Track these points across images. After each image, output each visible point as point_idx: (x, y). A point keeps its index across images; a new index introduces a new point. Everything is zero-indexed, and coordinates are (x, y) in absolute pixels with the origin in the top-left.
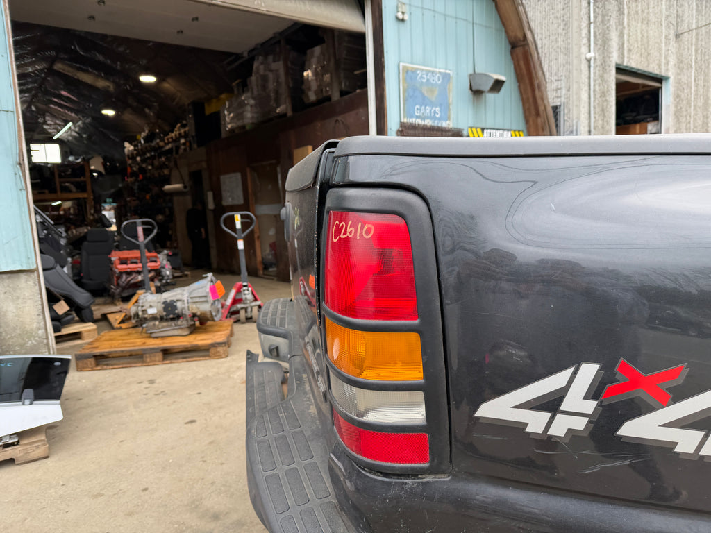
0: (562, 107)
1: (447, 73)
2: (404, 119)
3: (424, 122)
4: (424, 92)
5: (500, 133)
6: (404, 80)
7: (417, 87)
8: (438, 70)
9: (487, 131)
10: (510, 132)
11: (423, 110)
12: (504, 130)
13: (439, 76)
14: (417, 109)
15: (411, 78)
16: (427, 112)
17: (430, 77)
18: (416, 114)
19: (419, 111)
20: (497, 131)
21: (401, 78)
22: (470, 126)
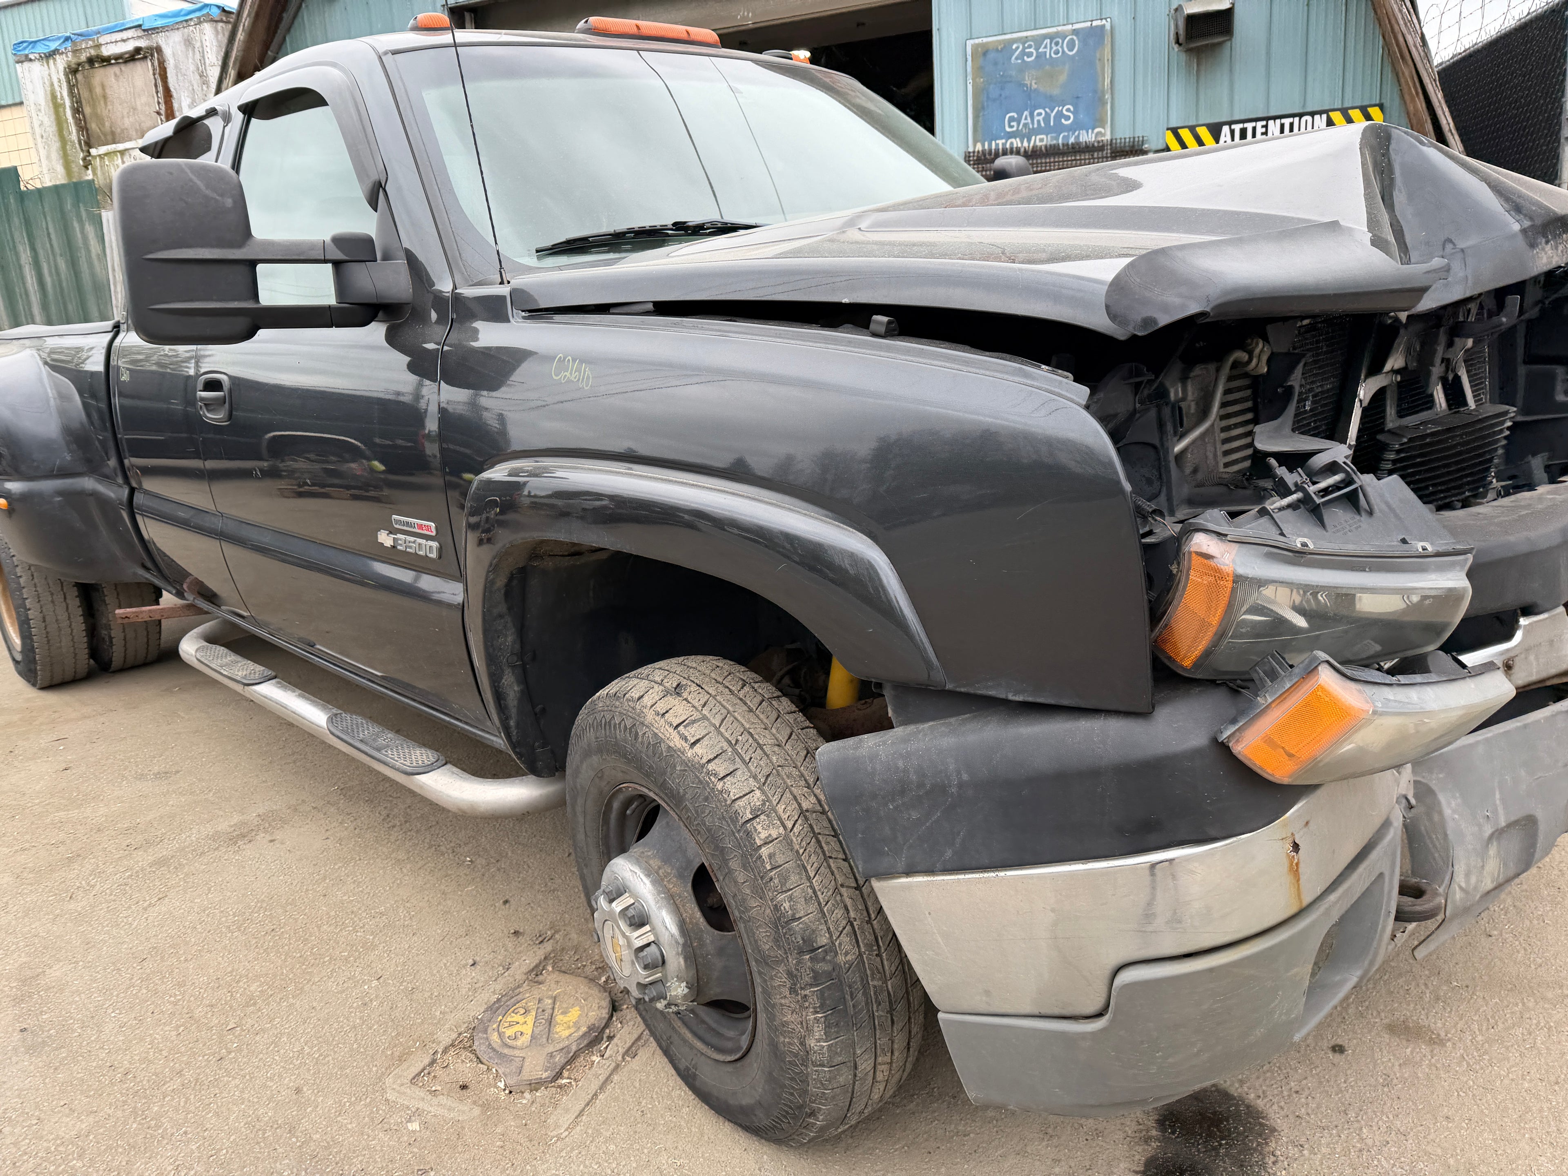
1: (1097, 27)
2: (975, 146)
3: (1029, 141)
4: (1028, 83)
5: (1282, 126)
6: (979, 70)
7: (1011, 77)
8: (1069, 27)
9: (1233, 127)
10: (1324, 116)
11: (1026, 119)
12: (1301, 115)
13: (1072, 39)
14: (1012, 119)
15: (996, 64)
16: (1039, 121)
17: (1047, 49)
18: (1008, 129)
19: (1014, 124)
20: (1271, 122)
21: (969, 69)
22: (1173, 124)
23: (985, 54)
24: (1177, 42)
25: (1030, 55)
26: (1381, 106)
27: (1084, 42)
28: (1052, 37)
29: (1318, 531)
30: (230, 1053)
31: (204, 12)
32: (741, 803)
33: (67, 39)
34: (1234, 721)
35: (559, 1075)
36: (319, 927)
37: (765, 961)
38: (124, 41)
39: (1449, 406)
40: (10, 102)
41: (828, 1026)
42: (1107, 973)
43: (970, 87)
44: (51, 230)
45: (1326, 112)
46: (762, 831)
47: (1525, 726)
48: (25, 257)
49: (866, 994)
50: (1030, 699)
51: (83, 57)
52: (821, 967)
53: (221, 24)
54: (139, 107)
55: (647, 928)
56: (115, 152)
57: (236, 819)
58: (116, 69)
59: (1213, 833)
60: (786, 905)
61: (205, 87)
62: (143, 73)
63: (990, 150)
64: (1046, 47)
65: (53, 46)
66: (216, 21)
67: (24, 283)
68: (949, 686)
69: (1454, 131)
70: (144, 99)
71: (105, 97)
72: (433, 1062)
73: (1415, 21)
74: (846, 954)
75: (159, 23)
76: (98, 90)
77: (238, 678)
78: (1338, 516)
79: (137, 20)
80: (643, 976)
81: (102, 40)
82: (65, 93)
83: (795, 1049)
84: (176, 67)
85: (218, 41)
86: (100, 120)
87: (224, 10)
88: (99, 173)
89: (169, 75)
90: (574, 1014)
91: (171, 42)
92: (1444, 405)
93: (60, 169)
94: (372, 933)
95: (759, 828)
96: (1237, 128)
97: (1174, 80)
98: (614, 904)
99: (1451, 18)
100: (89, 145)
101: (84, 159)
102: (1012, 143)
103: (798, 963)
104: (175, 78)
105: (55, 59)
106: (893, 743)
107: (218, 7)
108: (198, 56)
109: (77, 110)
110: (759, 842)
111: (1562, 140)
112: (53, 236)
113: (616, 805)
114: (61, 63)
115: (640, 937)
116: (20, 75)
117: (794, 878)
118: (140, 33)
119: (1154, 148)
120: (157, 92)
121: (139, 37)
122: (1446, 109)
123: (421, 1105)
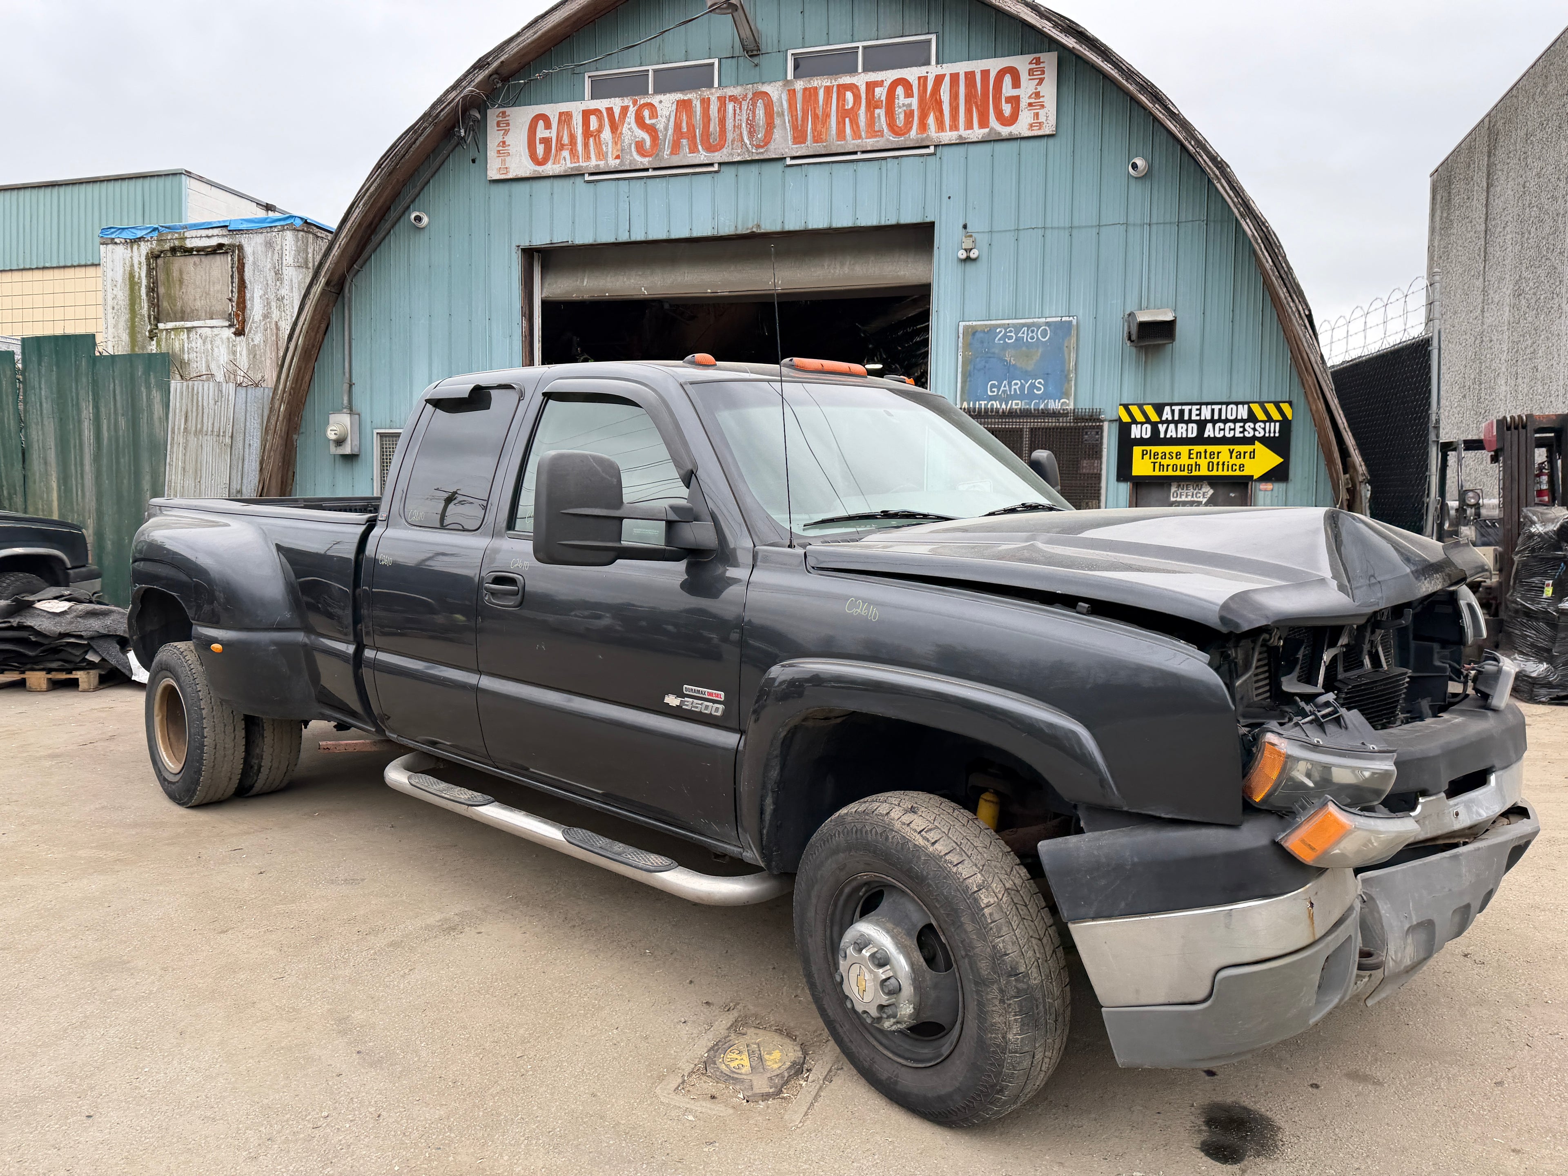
0: (1435, 343)
1: (1066, 322)
2: (962, 404)
3: (1007, 405)
4: (1008, 360)
5: (1213, 410)
6: (967, 346)
7: (994, 353)
8: (1043, 320)
9: (1173, 408)
10: (1246, 406)
11: (1005, 386)
12: (1228, 404)
13: (1045, 329)
14: (993, 386)
15: (982, 342)
16: (1015, 389)
17: (1024, 334)
18: (990, 394)
19: (995, 390)
20: (1204, 407)
21: (960, 344)
22: (1125, 402)
23: (974, 334)
24: (1130, 339)
25: (1010, 338)
26: (1290, 403)
27: (1054, 333)
28: (1029, 326)
29: (1323, 735)
30: (527, 1071)
31: (289, 222)
32: (970, 880)
33: (155, 229)
34: (1284, 831)
35: (781, 1091)
36: (551, 994)
37: (981, 983)
38: (208, 237)
39: (1373, 667)
40: (55, 265)
41: (1023, 1025)
42: (1212, 972)
43: (960, 358)
44: (118, 392)
45: (1248, 403)
46: (985, 899)
47: (1425, 864)
48: (87, 412)
49: (1044, 1006)
50: (1176, 817)
51: (167, 246)
52: (1021, 986)
53: (302, 233)
54: (211, 293)
55: (888, 967)
56: (182, 329)
57: (438, 916)
58: (196, 259)
59: (1273, 891)
60: (1001, 945)
61: (278, 283)
62: (221, 266)
63: (975, 408)
64: (1023, 333)
65: (140, 234)
66: (298, 231)
67: (80, 435)
68: (1125, 809)
69: (1348, 429)
70: (218, 287)
71: (181, 282)
72: (684, 1082)
73: (1316, 344)
74: (1035, 979)
75: (244, 226)
76: (176, 274)
77: (463, 801)
78: (1331, 728)
79: (224, 221)
80: (884, 999)
81: (187, 234)
82: (143, 274)
83: (998, 1041)
84: (254, 263)
85: (297, 246)
86: (172, 299)
87: (306, 222)
88: (163, 344)
89: (246, 269)
90: (777, 1055)
91: (253, 244)
92: (1369, 666)
93: (125, 337)
94: (596, 999)
95: (982, 896)
96: (1177, 409)
97: (1126, 366)
98: (864, 951)
99: (1340, 333)
100: (158, 320)
101: (151, 331)
102: (992, 405)
103: (1007, 983)
104: (251, 272)
105: (139, 246)
106: (1089, 841)
107: (302, 219)
108: (276, 257)
109: (152, 289)
110: (983, 906)
111: (1430, 442)
112: (118, 398)
113: (847, 890)
114: (145, 247)
115: (882, 973)
116: (102, 254)
117: (1005, 929)
118: (224, 232)
119: (1109, 418)
120: (232, 283)
121: (223, 236)
122: (1341, 412)
123: (688, 1106)
